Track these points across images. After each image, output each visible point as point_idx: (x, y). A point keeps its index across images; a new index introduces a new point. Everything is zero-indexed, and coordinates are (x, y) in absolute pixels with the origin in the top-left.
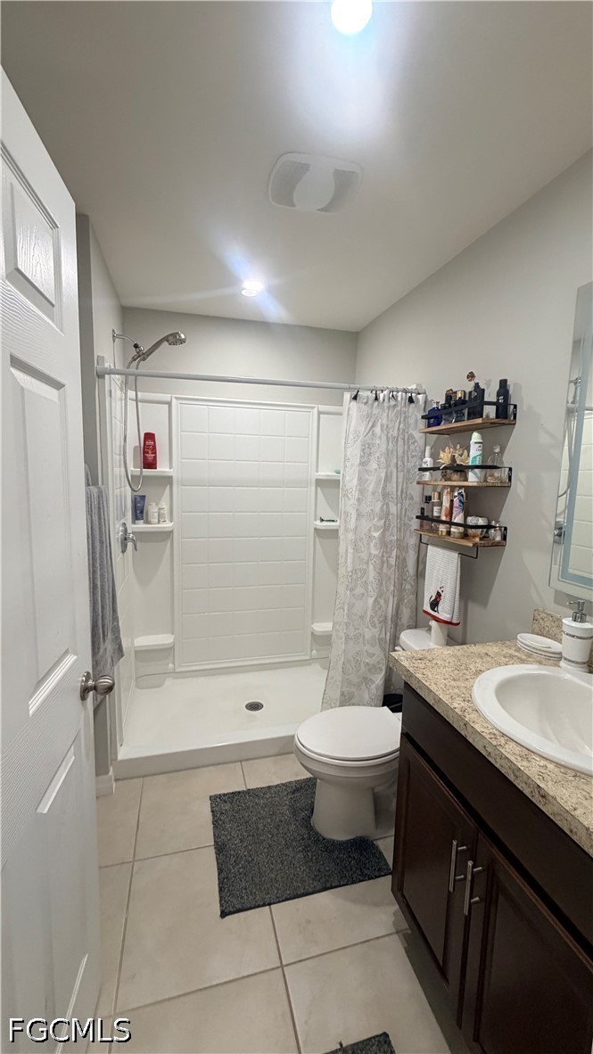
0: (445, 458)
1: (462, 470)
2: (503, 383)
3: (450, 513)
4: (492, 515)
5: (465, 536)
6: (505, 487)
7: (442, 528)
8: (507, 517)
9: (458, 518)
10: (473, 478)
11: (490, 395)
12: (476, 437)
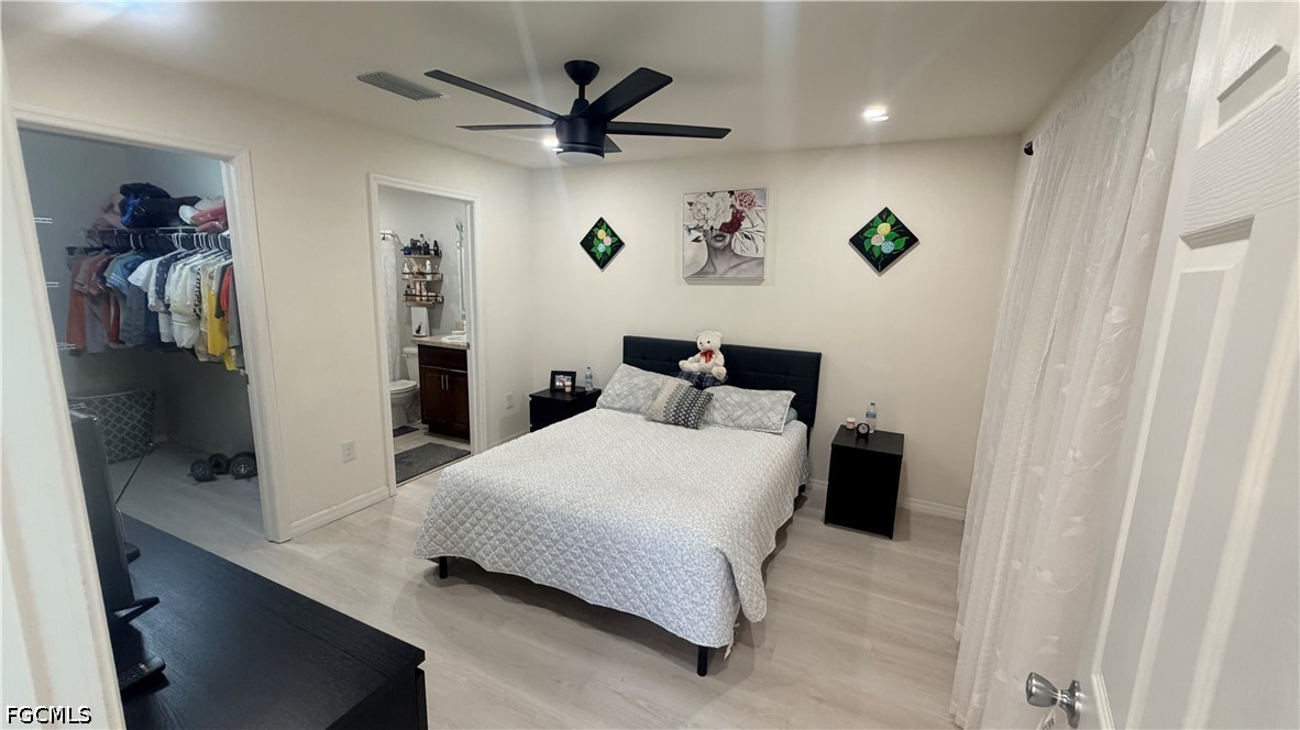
0: (415, 269)
1: (423, 274)
2: (435, 242)
3: (421, 292)
4: (437, 292)
5: (428, 300)
6: (441, 281)
7: (418, 298)
8: (442, 293)
9: (425, 294)
10: (429, 278)
11: (431, 247)
12: (428, 262)
